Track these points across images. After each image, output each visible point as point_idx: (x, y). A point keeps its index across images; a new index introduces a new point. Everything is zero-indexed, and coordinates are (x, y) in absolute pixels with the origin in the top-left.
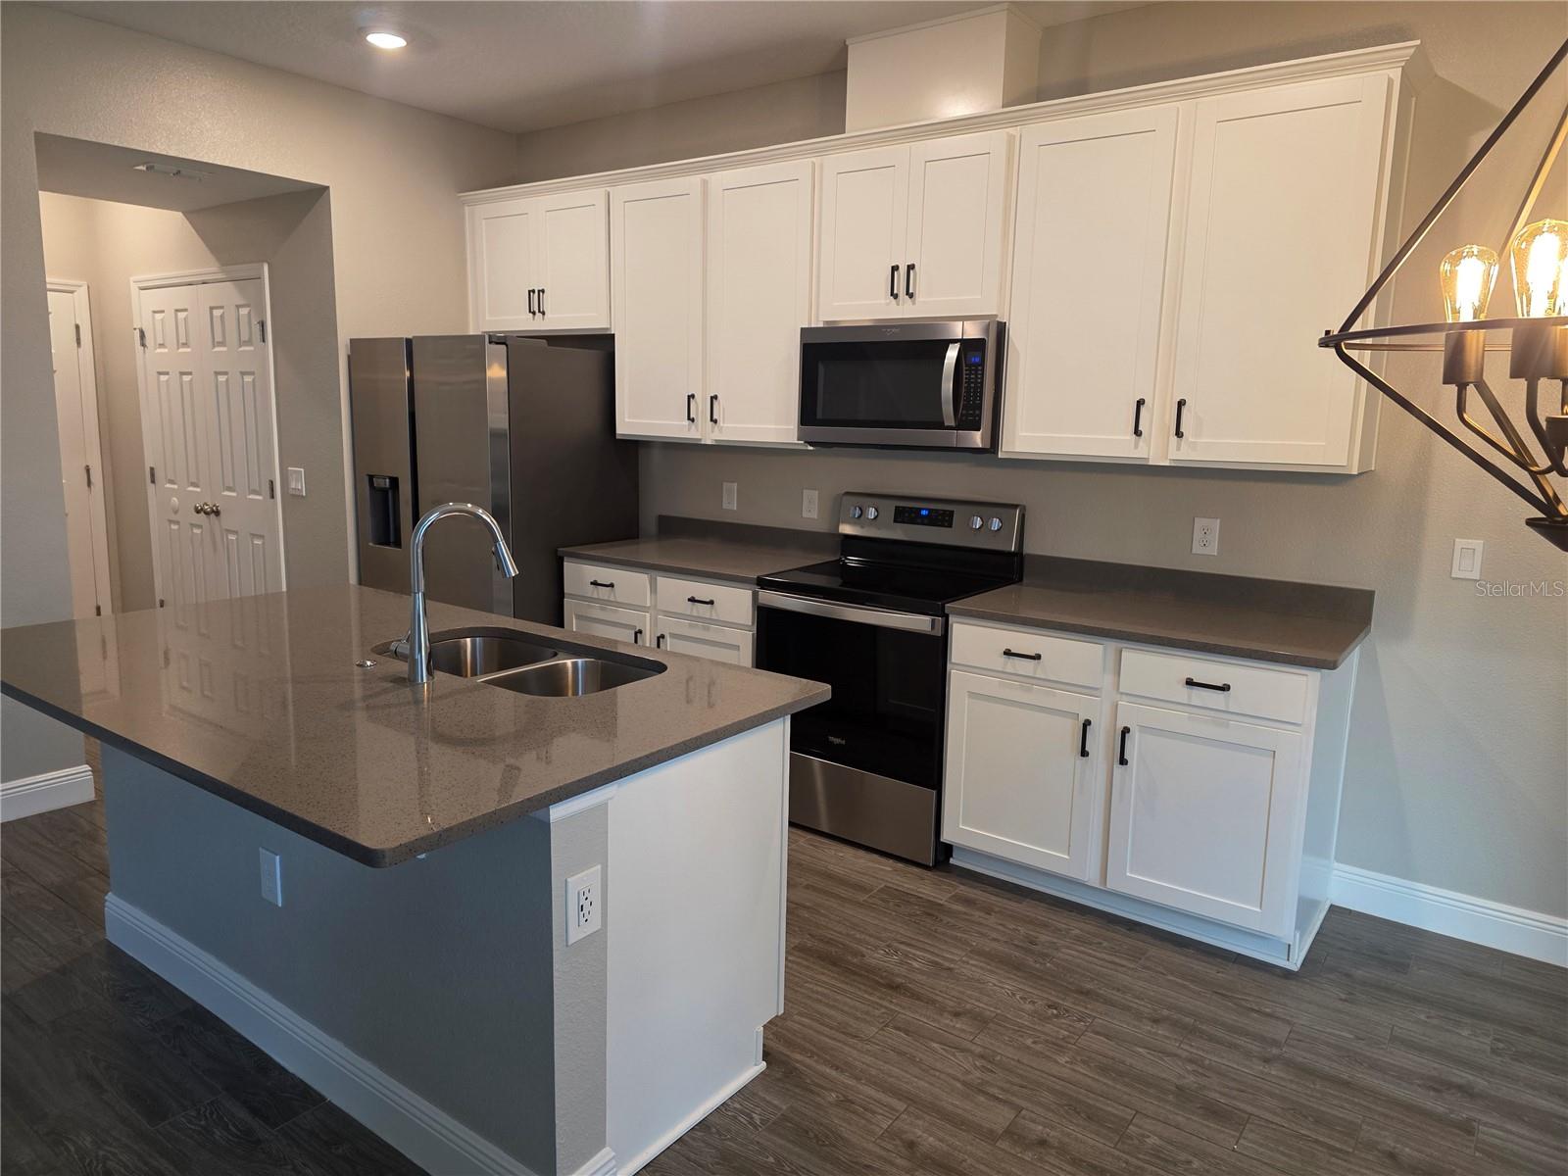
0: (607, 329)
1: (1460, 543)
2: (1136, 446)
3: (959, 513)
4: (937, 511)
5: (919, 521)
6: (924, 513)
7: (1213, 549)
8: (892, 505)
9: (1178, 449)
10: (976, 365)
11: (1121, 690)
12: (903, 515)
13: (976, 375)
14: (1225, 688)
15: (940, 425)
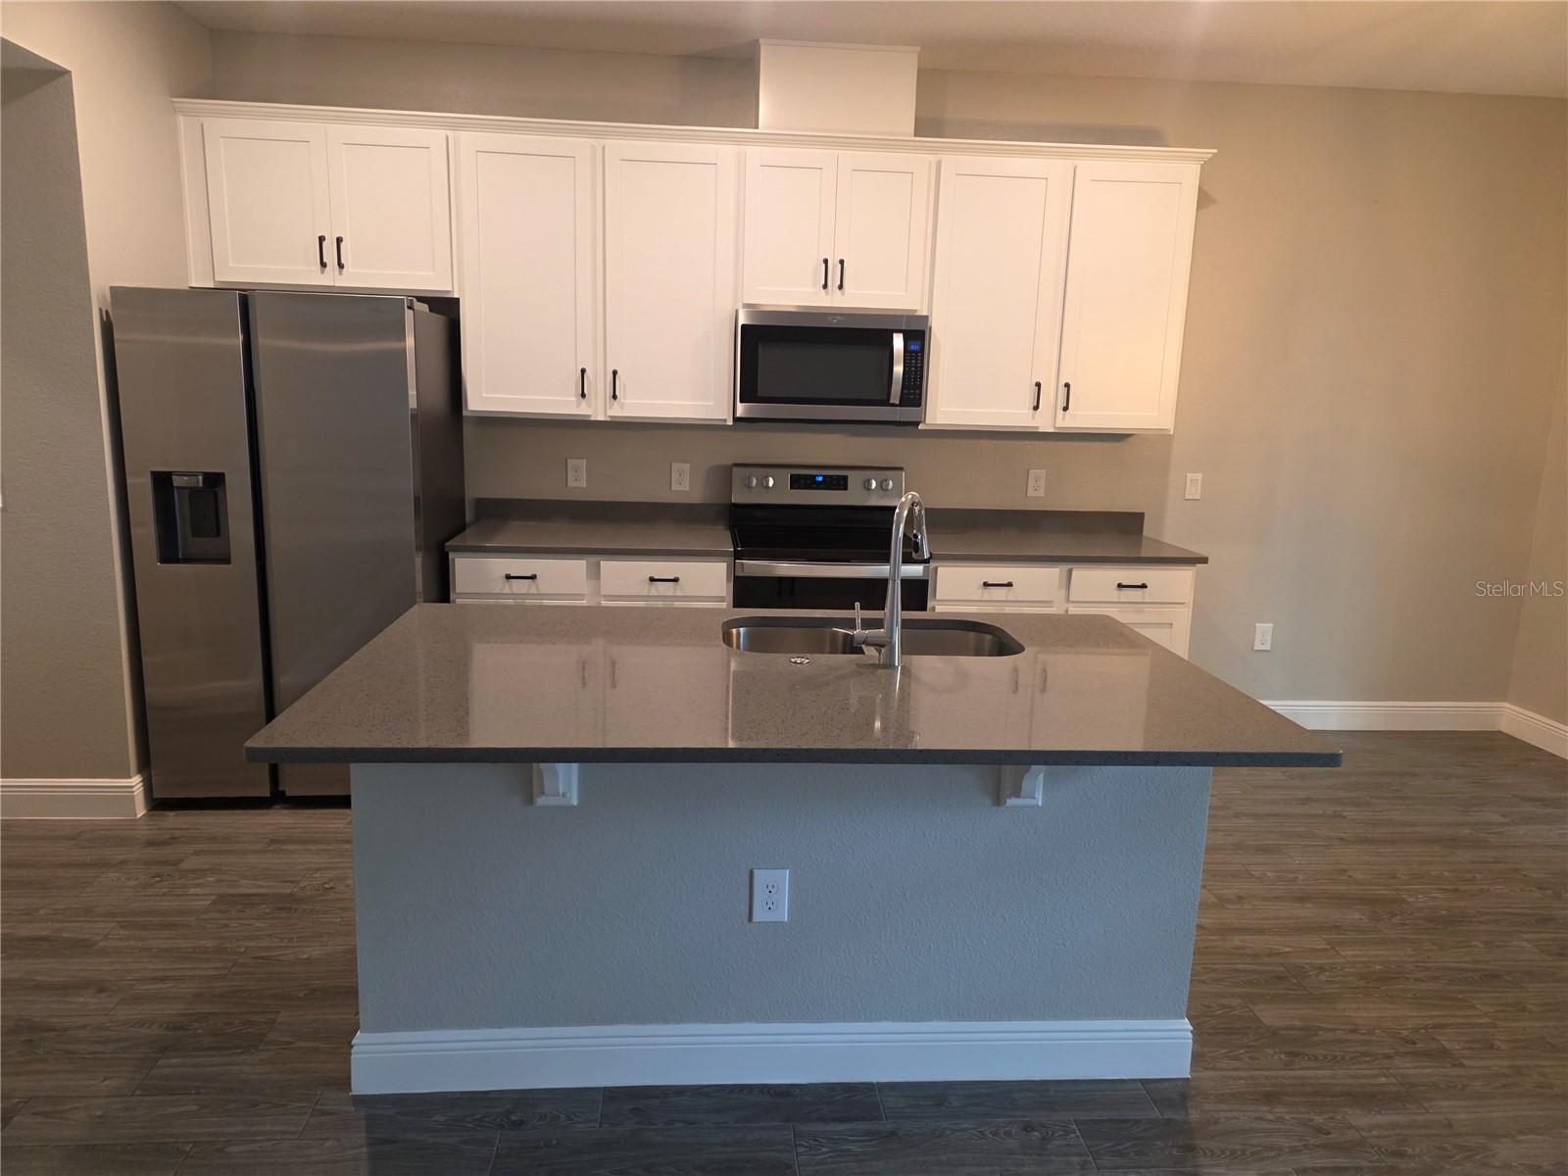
0: (448, 292)
1: (1190, 476)
2: (1033, 418)
3: (854, 478)
4: (831, 476)
5: (815, 486)
6: (820, 479)
7: (1041, 493)
8: (787, 474)
9: (1064, 419)
10: (916, 352)
11: (1071, 599)
12: (798, 482)
13: (916, 359)
14: (1144, 586)
15: (886, 402)
